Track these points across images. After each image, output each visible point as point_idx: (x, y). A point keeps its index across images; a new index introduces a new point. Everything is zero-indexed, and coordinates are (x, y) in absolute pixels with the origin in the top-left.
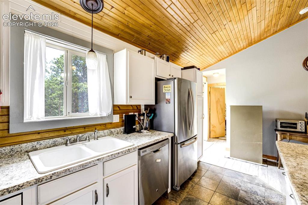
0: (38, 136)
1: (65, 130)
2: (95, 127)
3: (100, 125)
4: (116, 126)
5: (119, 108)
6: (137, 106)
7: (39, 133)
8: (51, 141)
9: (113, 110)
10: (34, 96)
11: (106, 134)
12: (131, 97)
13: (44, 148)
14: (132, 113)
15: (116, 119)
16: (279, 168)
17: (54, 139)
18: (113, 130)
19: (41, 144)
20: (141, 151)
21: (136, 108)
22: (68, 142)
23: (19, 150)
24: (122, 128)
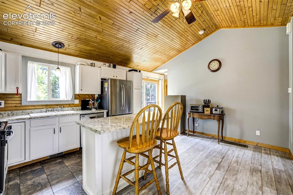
0: (34, 108)
1: (47, 106)
2: (63, 105)
3: (66, 104)
4: (76, 106)
5: (79, 96)
6: (92, 95)
7: (34, 106)
8: (39, 110)
9: (75, 97)
10: (32, 90)
11: (70, 109)
12: (81, 90)
13: (36, 113)
14: (89, 99)
15: (77, 102)
16: (188, 137)
17: (41, 110)
18: (74, 108)
19: (35, 111)
20: (81, 116)
21: (91, 96)
22: (47, 111)
23: (25, 112)
24: (80, 108)
